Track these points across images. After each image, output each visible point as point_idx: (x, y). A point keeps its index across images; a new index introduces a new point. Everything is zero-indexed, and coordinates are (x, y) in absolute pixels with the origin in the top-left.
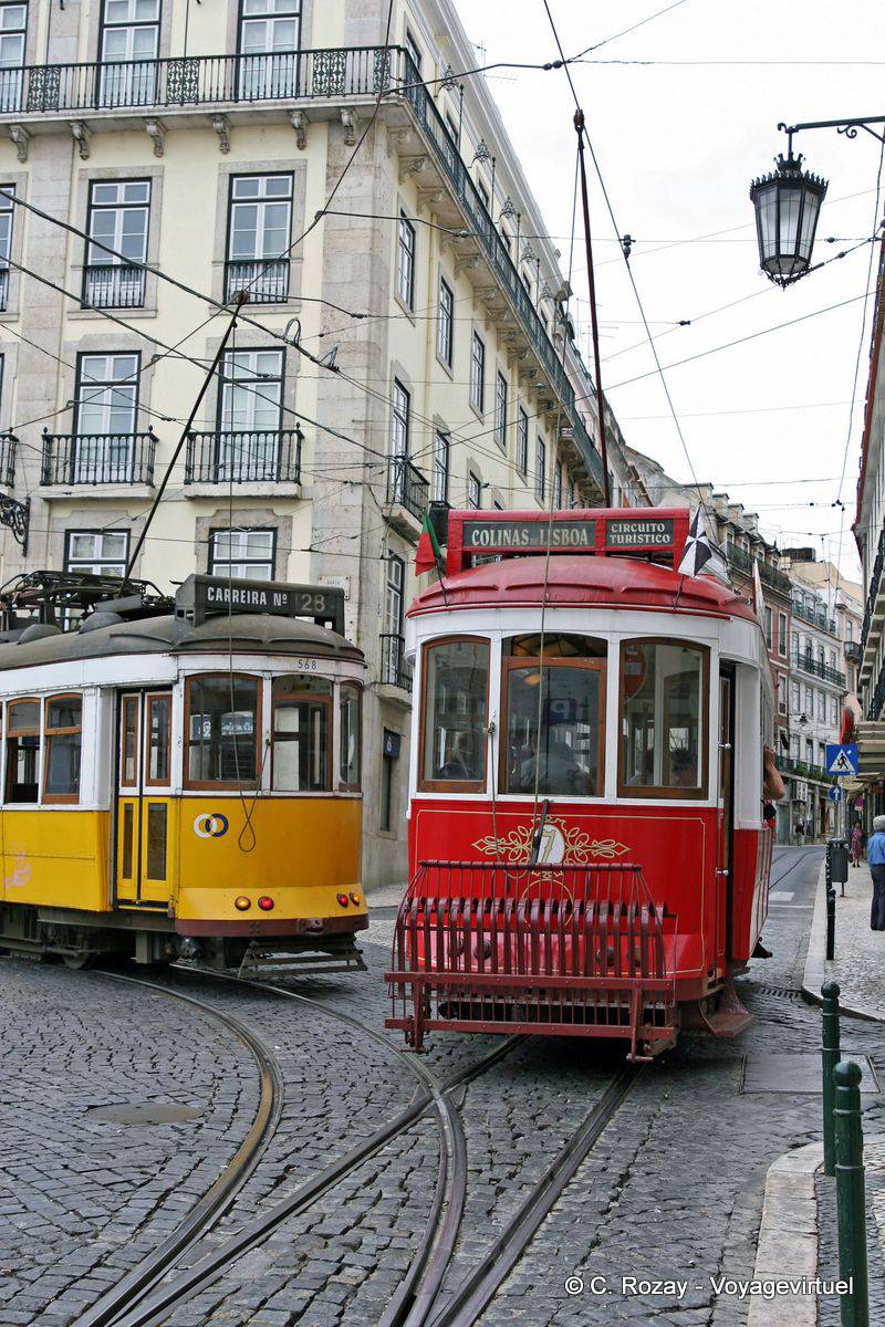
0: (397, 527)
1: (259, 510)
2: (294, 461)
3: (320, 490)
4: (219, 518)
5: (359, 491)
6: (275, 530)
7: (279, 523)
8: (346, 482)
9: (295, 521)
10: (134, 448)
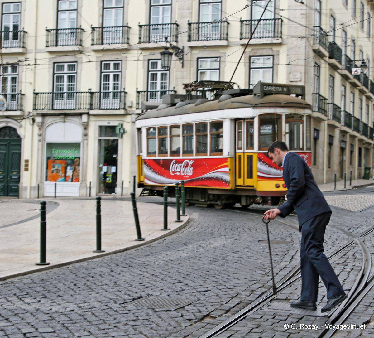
0: (318, 53)
1: (267, 49)
2: (280, 30)
3: (290, 40)
4: (253, 52)
5: (304, 40)
6: (273, 56)
7: (274, 53)
8: (299, 37)
9: (280, 52)
10: (221, 27)
